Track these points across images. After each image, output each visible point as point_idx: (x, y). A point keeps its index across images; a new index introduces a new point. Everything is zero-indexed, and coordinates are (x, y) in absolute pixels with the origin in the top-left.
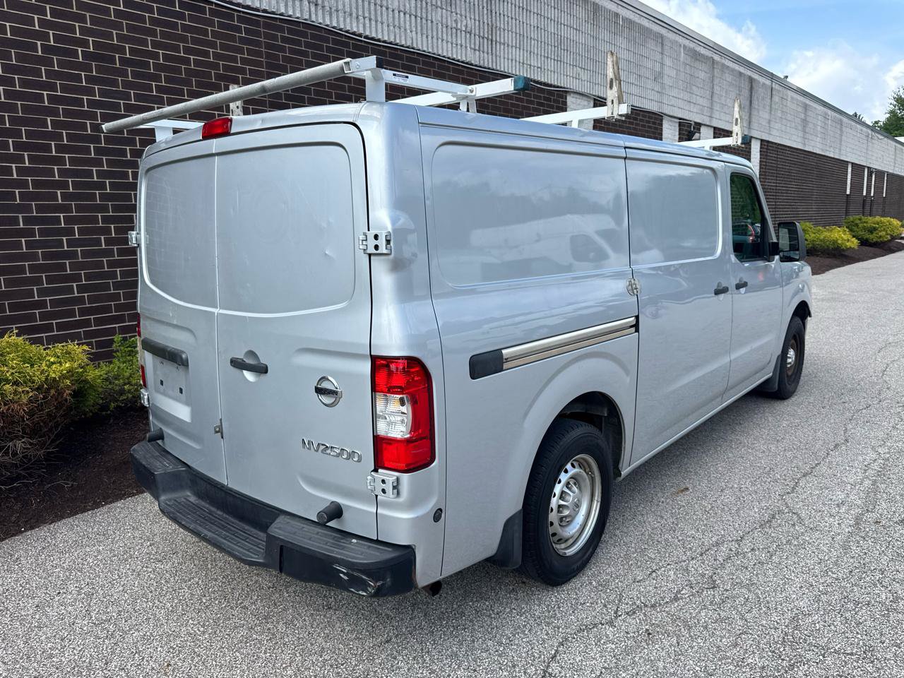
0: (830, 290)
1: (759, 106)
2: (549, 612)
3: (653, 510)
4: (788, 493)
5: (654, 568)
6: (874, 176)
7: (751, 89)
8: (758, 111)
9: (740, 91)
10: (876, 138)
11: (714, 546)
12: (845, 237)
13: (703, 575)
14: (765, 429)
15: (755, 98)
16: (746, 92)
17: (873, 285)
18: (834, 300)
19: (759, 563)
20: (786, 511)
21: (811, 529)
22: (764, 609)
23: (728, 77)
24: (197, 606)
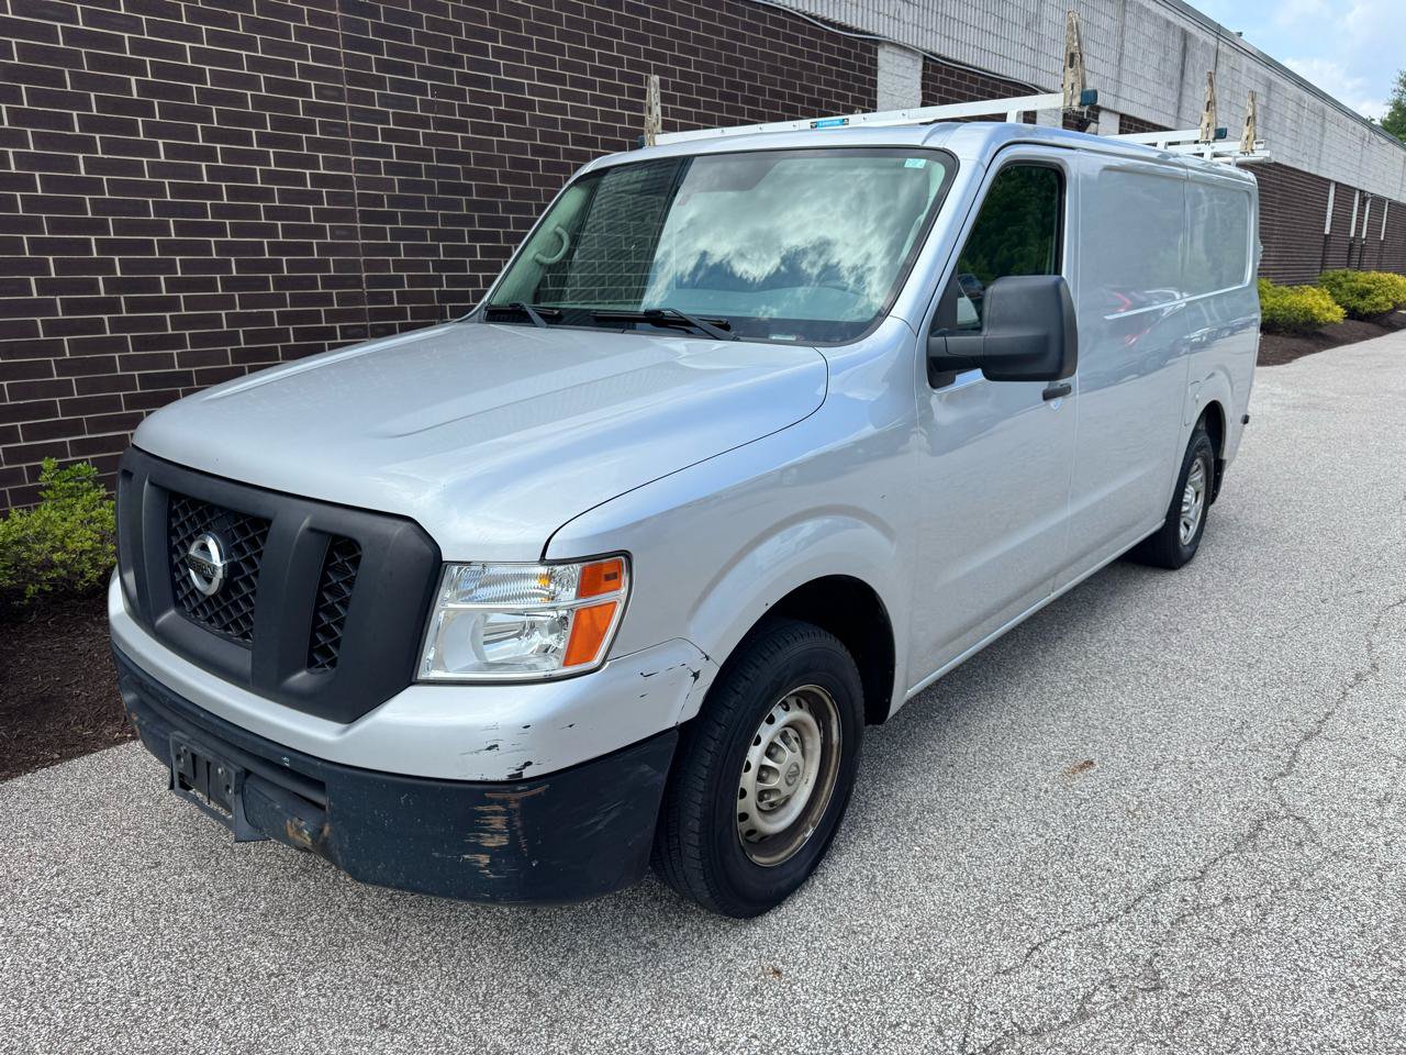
0: (1304, 391)
1: (1195, 80)
2: (826, 1045)
3: (1028, 807)
4: (1281, 775)
5: (1036, 941)
6: (1368, 206)
7: (1185, 49)
8: (1194, 88)
9: (1166, 54)
10: (1375, 143)
11: (1150, 891)
12: (1324, 304)
13: (1134, 960)
14: (1223, 640)
15: (1189, 66)
16: (1175, 57)
17: (1375, 383)
18: (1315, 407)
19: (1242, 931)
20: (1282, 813)
21: (1335, 853)
22: (1263, 1044)
23: (1149, 29)
24: (117, 1019)
